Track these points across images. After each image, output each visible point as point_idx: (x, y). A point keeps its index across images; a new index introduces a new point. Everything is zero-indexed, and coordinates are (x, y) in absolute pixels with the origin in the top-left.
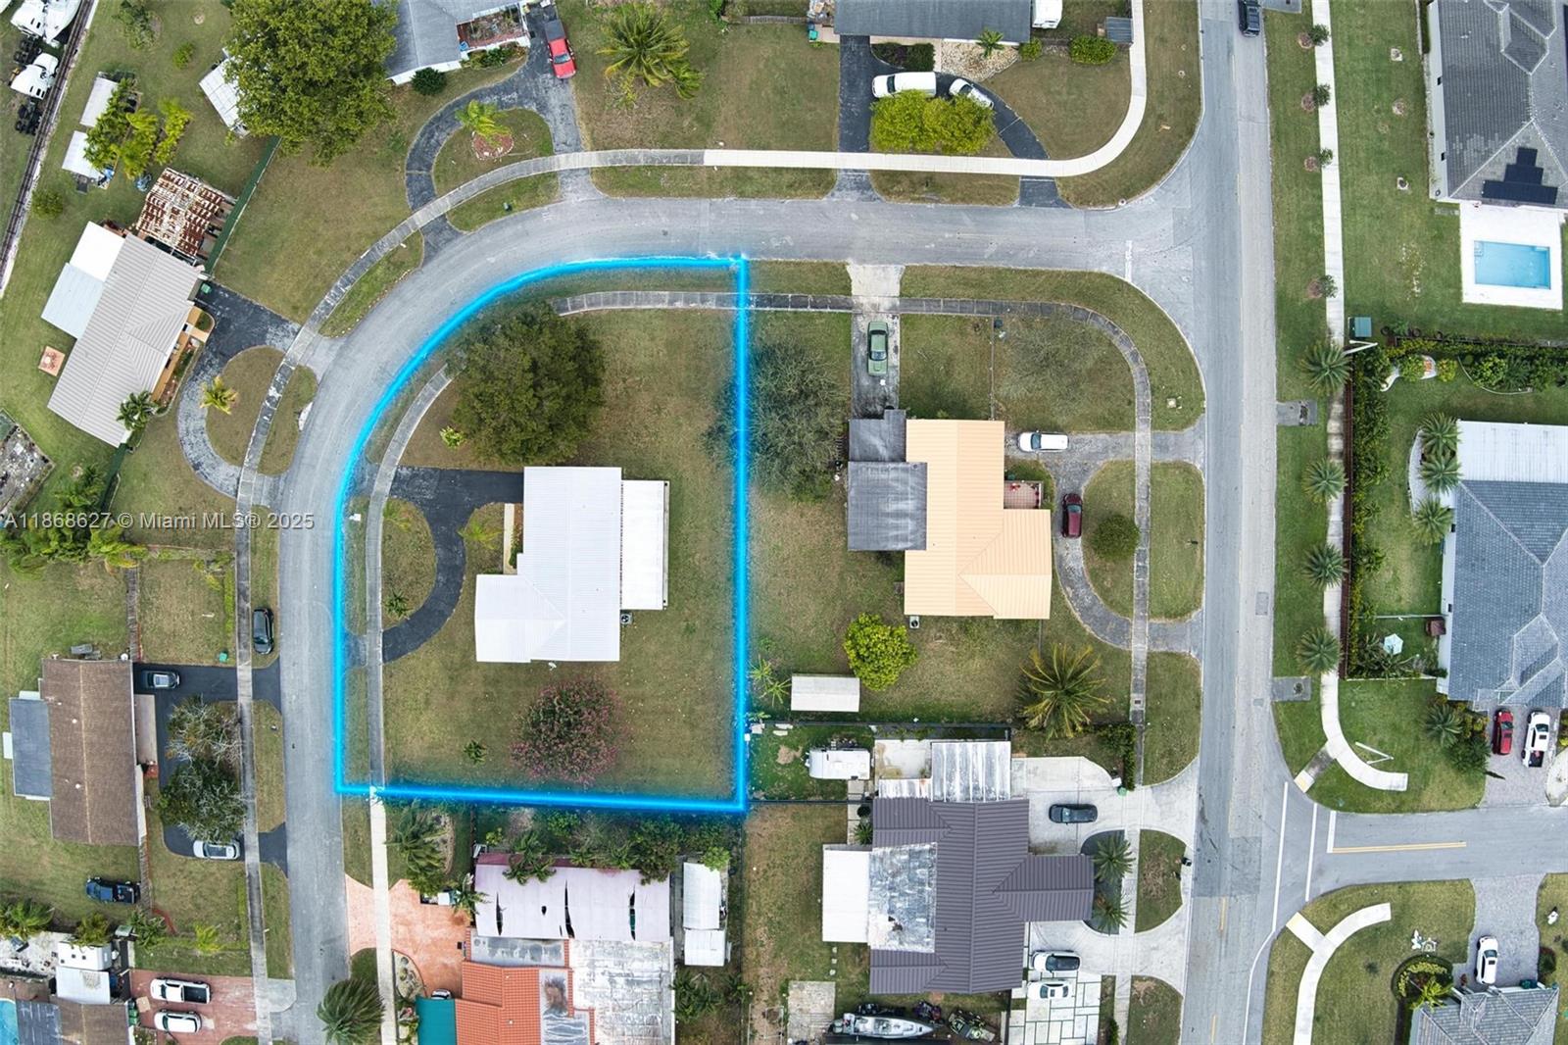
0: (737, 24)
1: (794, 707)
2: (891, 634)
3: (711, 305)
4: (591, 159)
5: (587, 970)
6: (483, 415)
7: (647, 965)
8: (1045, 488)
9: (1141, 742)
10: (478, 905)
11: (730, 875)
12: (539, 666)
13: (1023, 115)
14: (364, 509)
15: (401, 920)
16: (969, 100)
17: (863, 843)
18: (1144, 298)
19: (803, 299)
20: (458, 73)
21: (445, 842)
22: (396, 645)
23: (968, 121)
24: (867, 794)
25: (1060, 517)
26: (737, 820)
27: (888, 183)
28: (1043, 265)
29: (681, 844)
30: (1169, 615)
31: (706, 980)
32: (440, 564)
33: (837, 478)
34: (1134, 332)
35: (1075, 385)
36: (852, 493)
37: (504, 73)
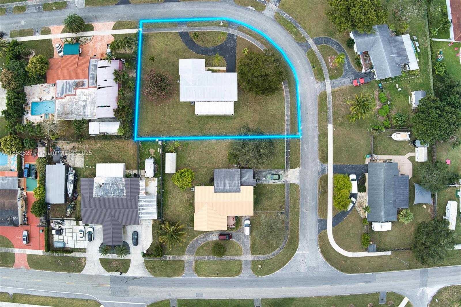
0: (370, 133)
1: (167, 154)
2: (189, 183)
3: (286, 127)
4: (329, 91)
5: (88, 93)
6: (252, 60)
7: (89, 111)
8: (234, 228)
9: (157, 259)
10: (107, 61)
11: (116, 135)
12: (178, 78)
13: (345, 220)
14: (224, 26)
15: (102, 38)
16: (349, 203)
17: (126, 175)
18: (291, 257)
19: (289, 154)
20: (354, 51)
21: (126, 51)
22: (183, 35)
23: (343, 203)
24: (141, 176)
25: (225, 233)
26: (132, 137)
27: (324, 180)
28: (300, 226)
29: (125, 121)
30: (196, 266)
31: (84, 129)
32: (208, 48)
33: (235, 165)
34: (281, 254)
35: (265, 237)
36: (231, 170)
37: (354, 65)
